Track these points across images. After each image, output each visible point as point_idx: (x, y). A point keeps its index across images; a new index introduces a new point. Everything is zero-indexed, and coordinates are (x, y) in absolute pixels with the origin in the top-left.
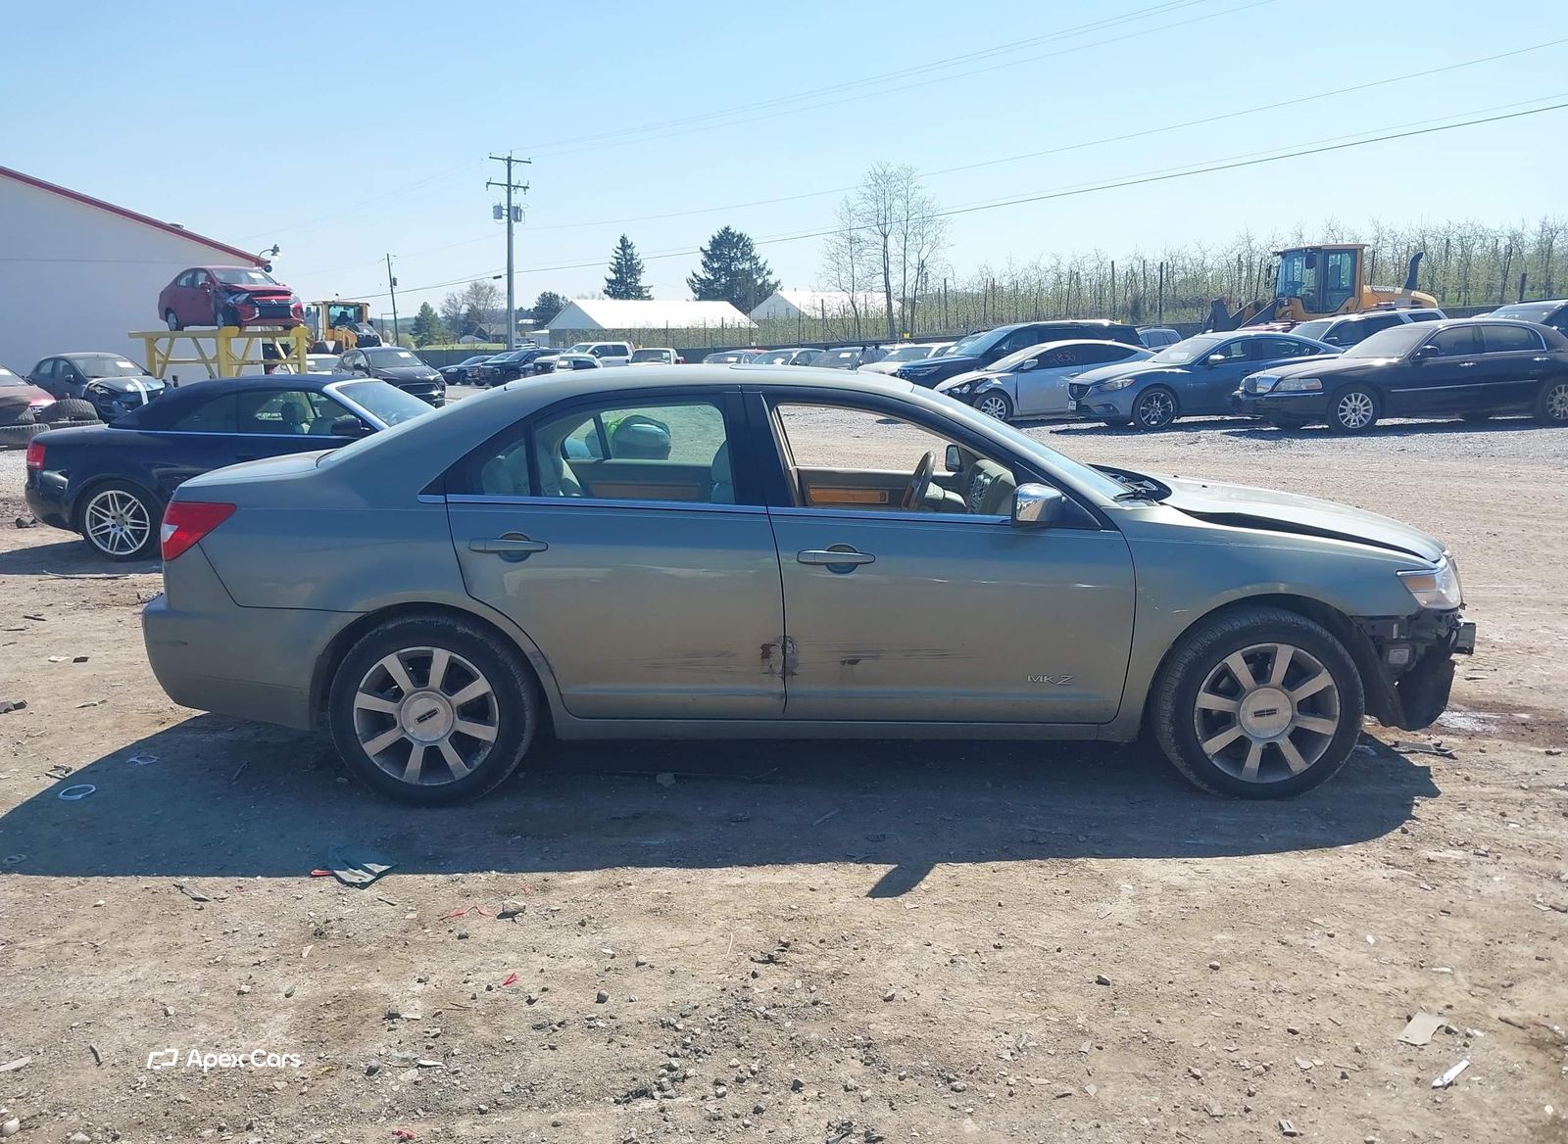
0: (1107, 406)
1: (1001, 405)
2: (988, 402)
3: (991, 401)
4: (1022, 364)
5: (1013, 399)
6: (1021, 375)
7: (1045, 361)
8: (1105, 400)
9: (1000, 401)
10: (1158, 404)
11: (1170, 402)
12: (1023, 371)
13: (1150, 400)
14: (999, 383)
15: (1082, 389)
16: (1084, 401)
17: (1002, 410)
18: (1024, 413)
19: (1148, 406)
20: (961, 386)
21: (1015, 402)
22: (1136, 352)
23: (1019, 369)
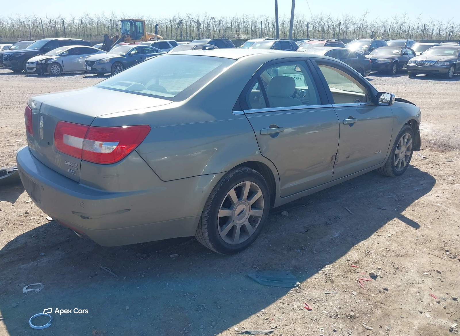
0: (103, 68)
1: (58, 68)
2: (53, 67)
3: (54, 66)
4: (63, 53)
5: (62, 65)
6: (63, 57)
7: (71, 52)
8: (102, 66)
9: (58, 67)
10: (118, 68)
11: (122, 67)
12: (64, 56)
13: (116, 66)
14: (56, 60)
15: (92, 63)
16: (94, 66)
17: (59, 70)
18: (66, 71)
19: (115, 68)
20: (41, 61)
21: (62, 67)
22: (99, 50)
23: (62, 55)
